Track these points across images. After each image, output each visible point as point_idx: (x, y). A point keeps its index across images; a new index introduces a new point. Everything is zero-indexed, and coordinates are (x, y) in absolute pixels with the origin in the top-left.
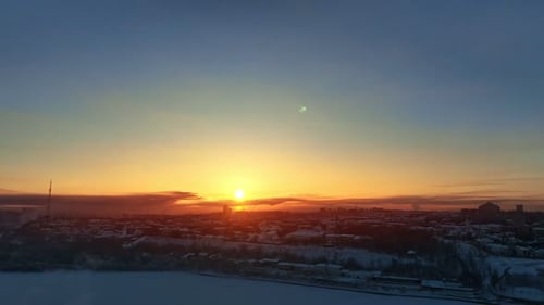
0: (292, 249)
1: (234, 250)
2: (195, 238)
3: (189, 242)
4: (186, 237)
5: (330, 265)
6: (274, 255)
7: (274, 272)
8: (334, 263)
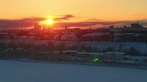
0: (88, 44)
1: (43, 45)
2: (13, 38)
3: (7, 41)
4: (6, 38)
5: (116, 53)
6: (74, 48)
7: (73, 58)
8: (118, 51)
